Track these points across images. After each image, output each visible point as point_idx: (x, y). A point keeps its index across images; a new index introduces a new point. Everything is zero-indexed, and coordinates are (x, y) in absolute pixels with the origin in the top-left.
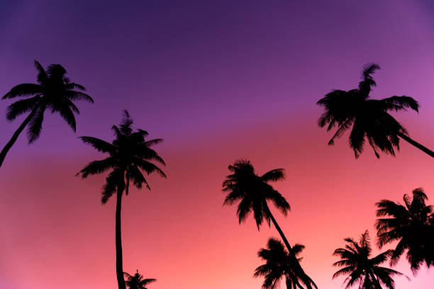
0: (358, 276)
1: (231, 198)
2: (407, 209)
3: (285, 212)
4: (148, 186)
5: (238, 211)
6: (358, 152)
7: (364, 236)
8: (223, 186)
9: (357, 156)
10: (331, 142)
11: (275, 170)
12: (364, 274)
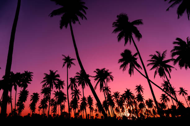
0: (157, 66)
1: (116, 31)
2: (187, 43)
3: (139, 39)
4: (79, 23)
5: (118, 36)
6: (180, 16)
7: (164, 52)
8: (113, 25)
9: (178, 18)
10: (168, 10)
11: (138, 20)
12: (159, 66)
